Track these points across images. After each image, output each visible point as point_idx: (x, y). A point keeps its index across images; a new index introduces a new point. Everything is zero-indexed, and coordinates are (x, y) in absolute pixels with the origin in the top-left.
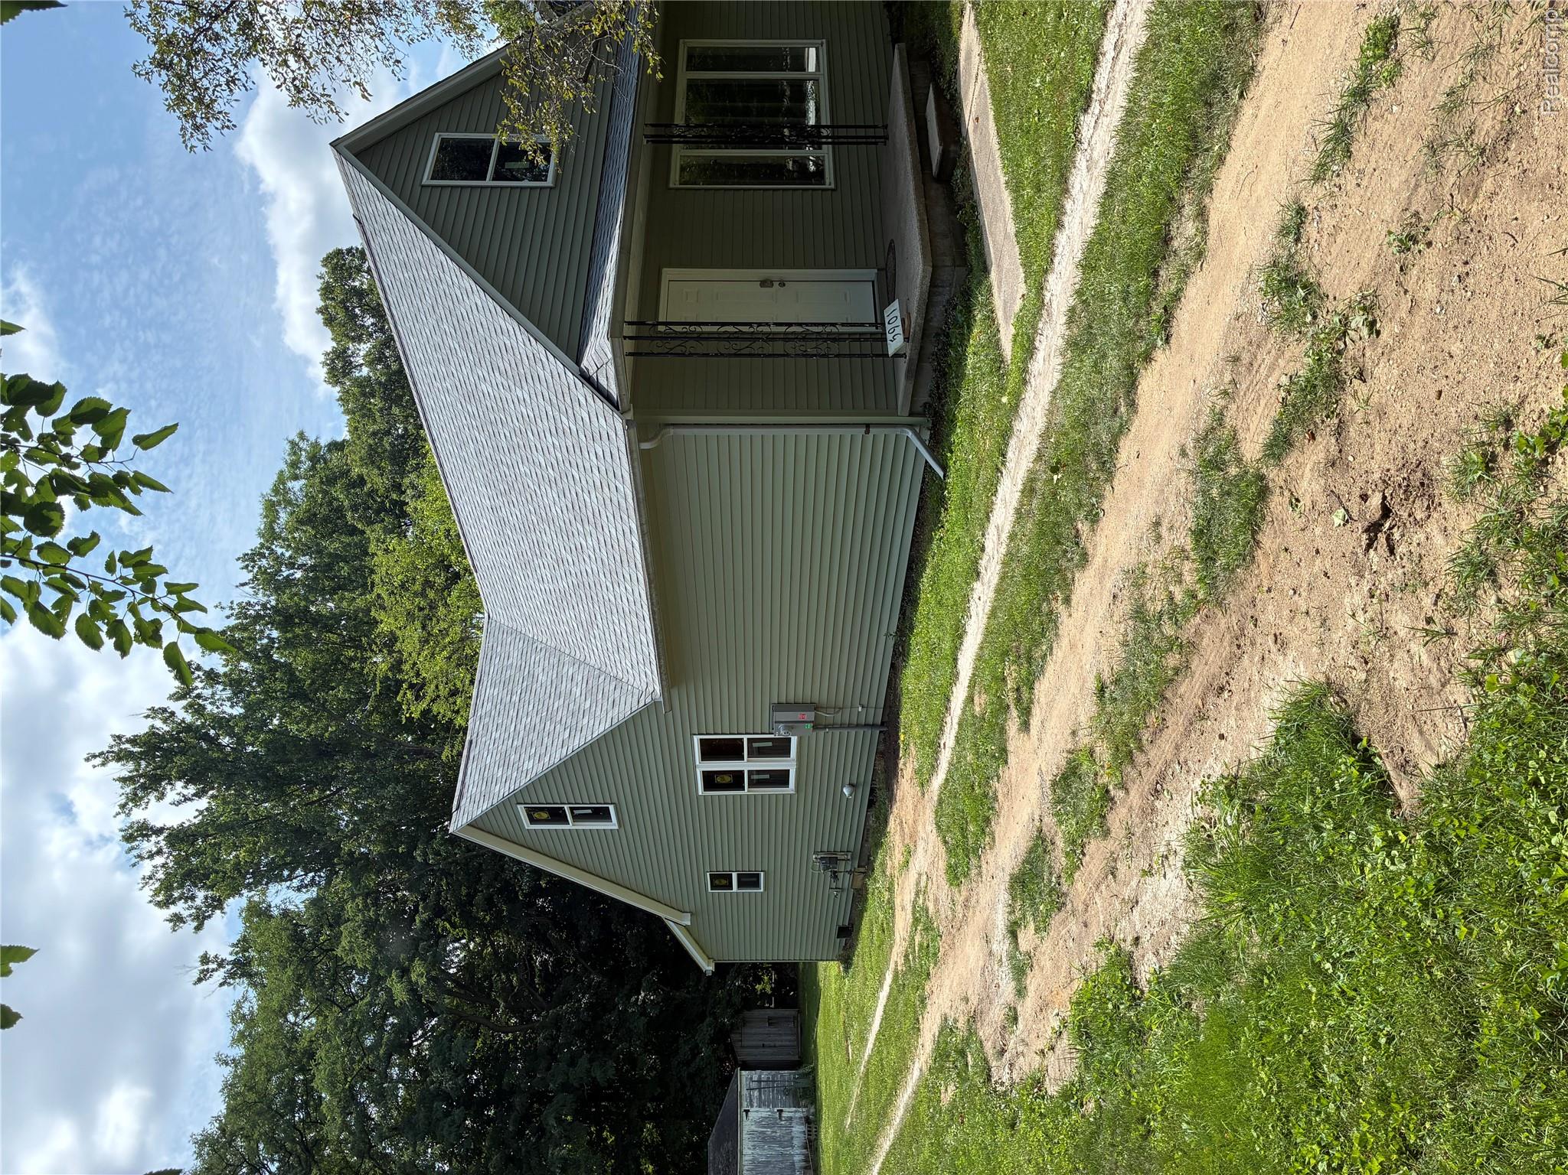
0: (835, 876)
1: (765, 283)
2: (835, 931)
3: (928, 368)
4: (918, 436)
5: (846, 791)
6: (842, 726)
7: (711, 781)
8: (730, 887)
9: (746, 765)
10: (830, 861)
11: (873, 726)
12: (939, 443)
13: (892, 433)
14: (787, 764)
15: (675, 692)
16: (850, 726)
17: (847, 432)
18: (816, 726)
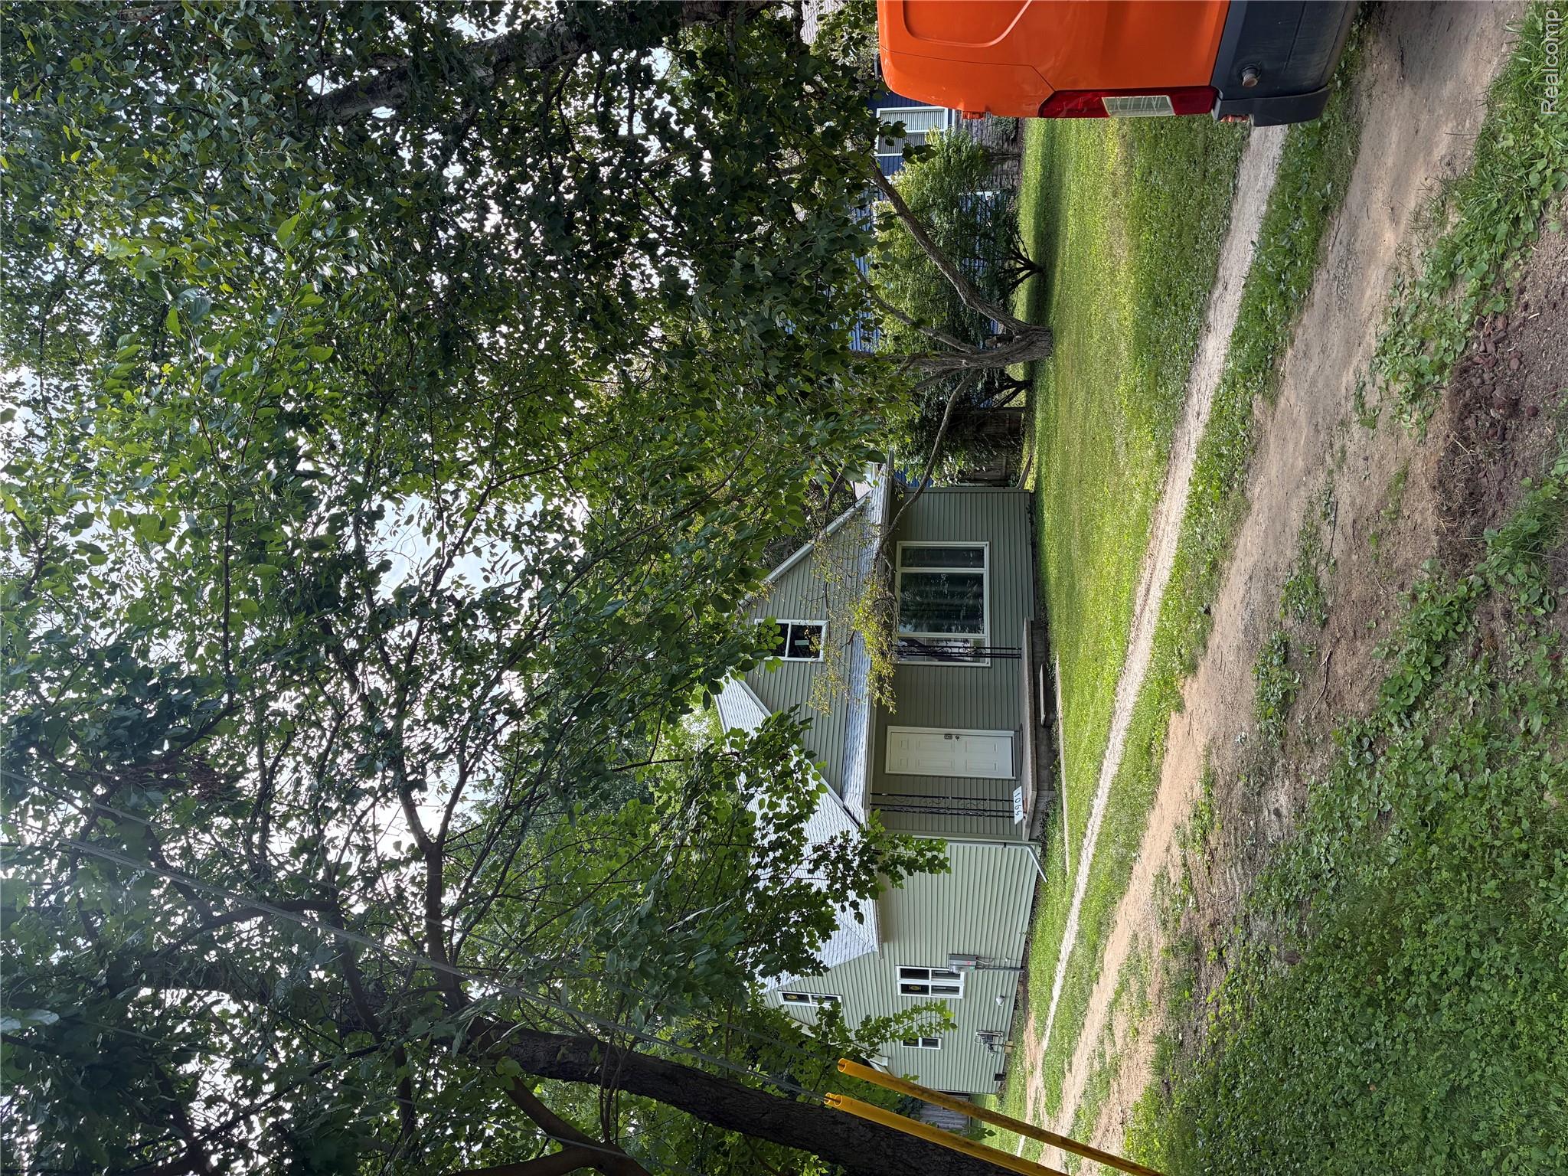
0: (991, 1048)
1: (948, 736)
2: (992, 1076)
3: (1038, 824)
4: (1034, 852)
5: (999, 1000)
6: (994, 968)
7: (906, 989)
8: (917, 1044)
9: (929, 982)
10: (989, 1037)
11: (1015, 969)
12: (1044, 858)
13: (1019, 849)
14: (960, 983)
15: (886, 945)
16: (1000, 968)
17: (993, 847)
18: (977, 967)
